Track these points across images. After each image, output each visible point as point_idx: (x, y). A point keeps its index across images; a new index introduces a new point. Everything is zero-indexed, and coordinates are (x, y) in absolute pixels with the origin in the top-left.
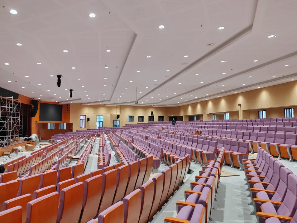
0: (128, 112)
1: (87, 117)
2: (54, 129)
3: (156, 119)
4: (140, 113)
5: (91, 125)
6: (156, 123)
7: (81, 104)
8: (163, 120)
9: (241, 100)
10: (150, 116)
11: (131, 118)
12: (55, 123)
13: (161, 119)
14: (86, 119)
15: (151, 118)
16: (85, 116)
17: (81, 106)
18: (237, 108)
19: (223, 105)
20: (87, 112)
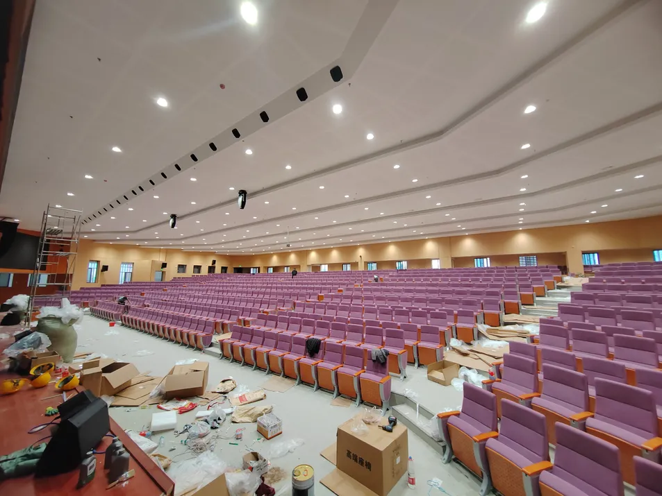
0: (178, 260)
1: (102, 264)
2: (10, 285)
3: (218, 270)
4: (197, 261)
5: (108, 278)
6: (217, 277)
7: (94, 241)
8: (226, 272)
9: (361, 252)
10: (211, 265)
11: (182, 268)
12: (15, 274)
13: (224, 270)
14: (101, 268)
15: (211, 269)
16: (98, 262)
17: (92, 244)
18: (357, 259)
19: (335, 256)
20: (104, 256)
